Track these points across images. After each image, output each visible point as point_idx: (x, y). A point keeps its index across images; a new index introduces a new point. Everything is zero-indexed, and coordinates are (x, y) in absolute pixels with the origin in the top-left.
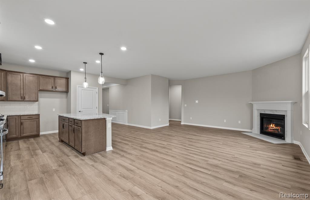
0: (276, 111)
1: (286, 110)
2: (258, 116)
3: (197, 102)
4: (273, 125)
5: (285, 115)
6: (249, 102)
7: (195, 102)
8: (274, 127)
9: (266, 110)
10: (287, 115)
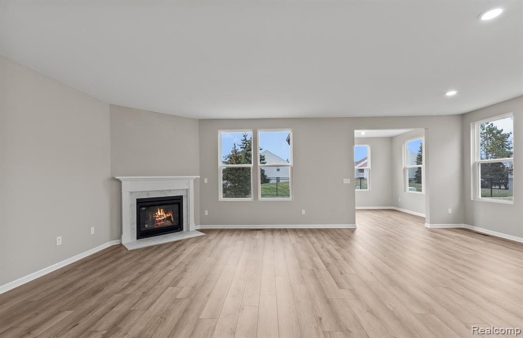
1: (187, 188)
2: (132, 206)
4: (160, 212)
5: (182, 196)
9: (149, 191)
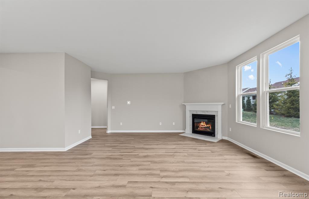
0: (207, 111)
1: (217, 111)
2: (190, 117)
3: (129, 103)
4: (203, 123)
5: (215, 115)
6: (183, 104)
7: (127, 103)
8: (205, 126)
9: (197, 111)
10: (217, 115)
